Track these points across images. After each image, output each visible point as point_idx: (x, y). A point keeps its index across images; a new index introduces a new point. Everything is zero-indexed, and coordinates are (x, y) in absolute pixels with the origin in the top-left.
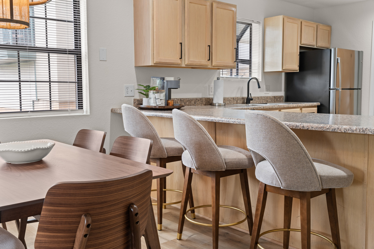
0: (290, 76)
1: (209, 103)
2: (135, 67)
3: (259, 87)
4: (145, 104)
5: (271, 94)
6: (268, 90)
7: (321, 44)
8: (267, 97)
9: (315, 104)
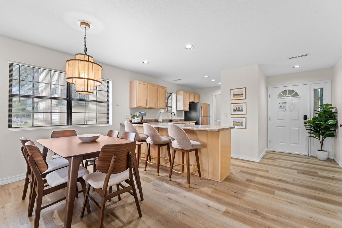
0: (186, 112)
1: (157, 121)
2: (130, 108)
3: (175, 116)
4: (133, 121)
5: (179, 118)
6: (178, 117)
7: (196, 101)
8: (178, 119)
9: (194, 122)
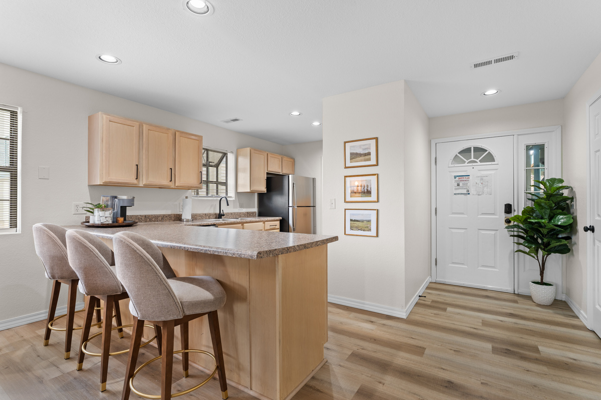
1: (178, 218)
2: (89, 185)
3: (228, 205)
5: (244, 210)
6: (241, 206)
7: (285, 172)
8: (240, 213)
9: (277, 218)
